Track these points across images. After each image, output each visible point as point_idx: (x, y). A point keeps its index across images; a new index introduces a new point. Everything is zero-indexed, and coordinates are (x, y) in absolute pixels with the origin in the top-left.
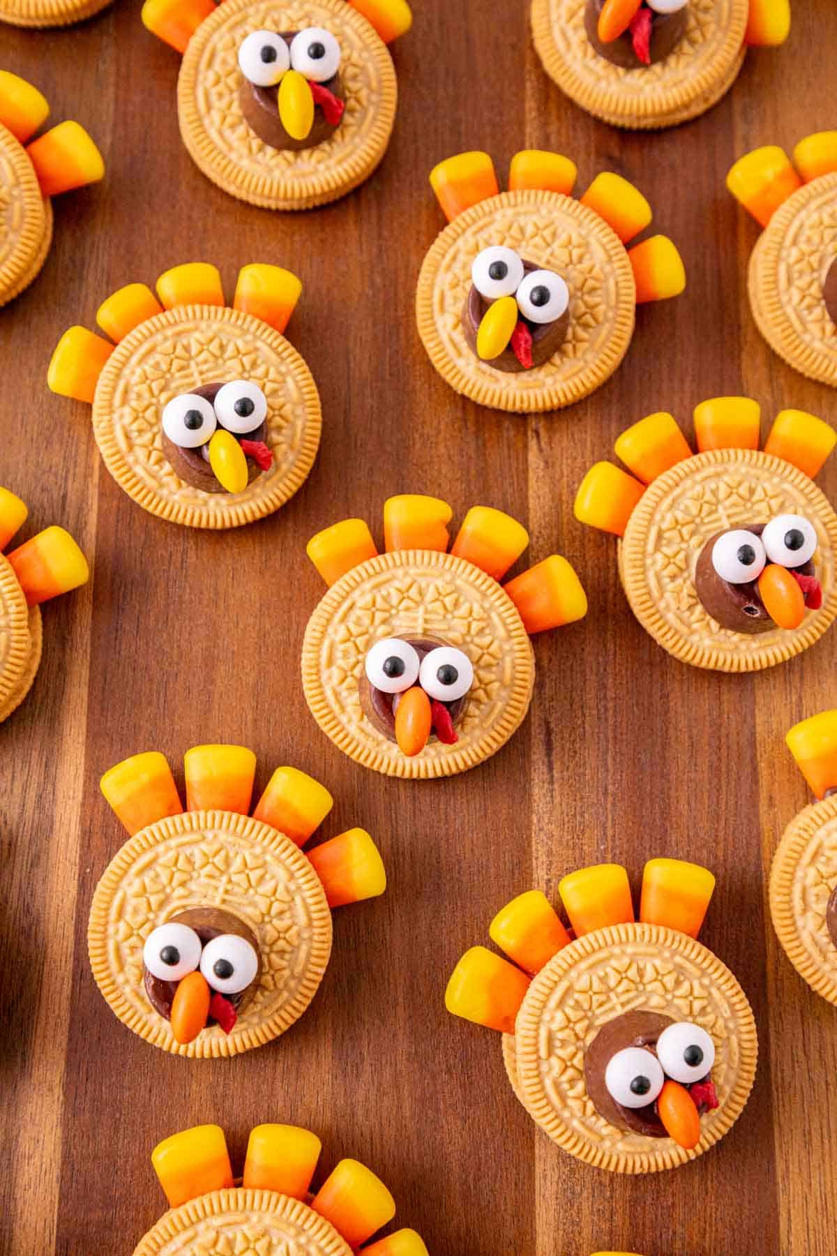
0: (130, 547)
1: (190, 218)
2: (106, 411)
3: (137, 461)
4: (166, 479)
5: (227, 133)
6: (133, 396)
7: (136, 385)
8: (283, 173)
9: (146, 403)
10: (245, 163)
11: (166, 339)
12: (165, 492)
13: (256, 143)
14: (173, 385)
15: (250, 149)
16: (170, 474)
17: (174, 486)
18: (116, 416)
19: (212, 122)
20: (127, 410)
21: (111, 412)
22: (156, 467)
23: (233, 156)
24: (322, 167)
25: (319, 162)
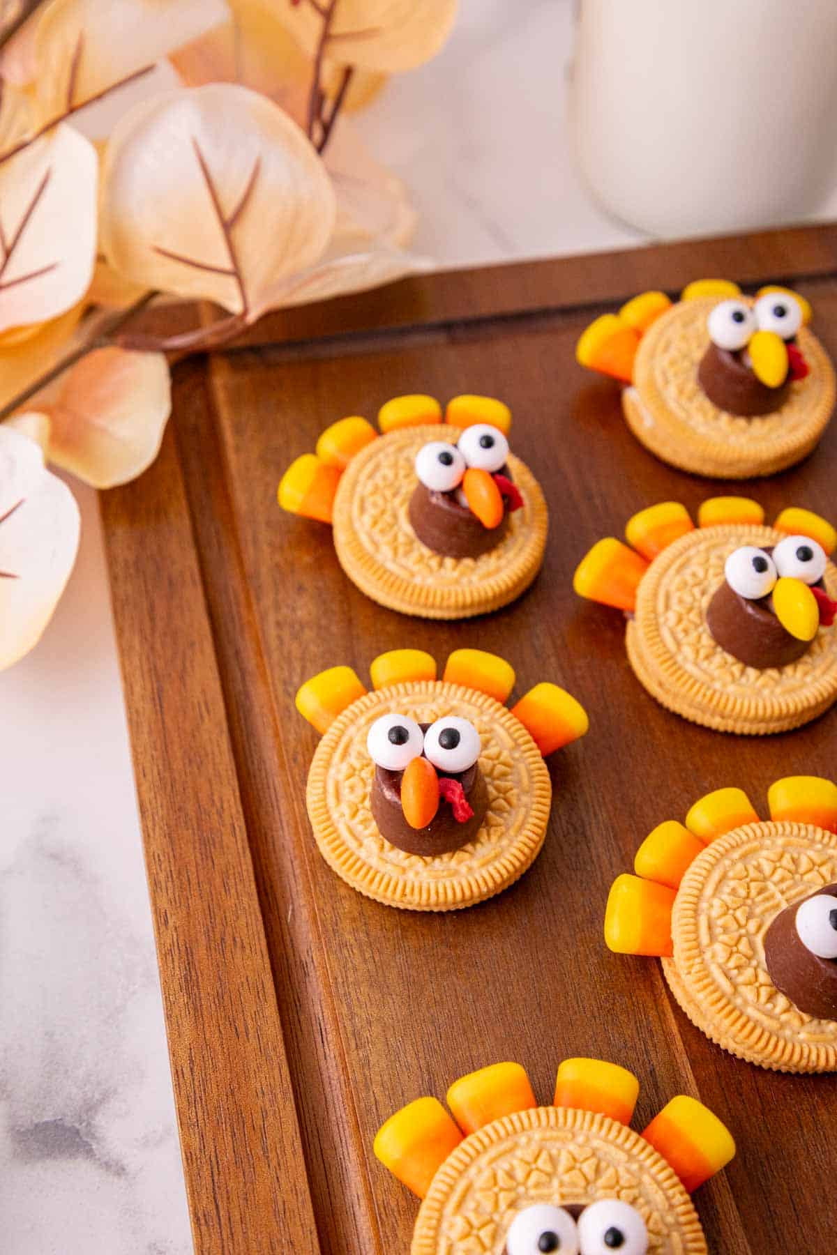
0: (748, 1117)
1: (676, 760)
2: (695, 952)
3: (746, 1002)
4: (784, 1017)
5: (705, 664)
6: (718, 930)
7: (720, 917)
8: (772, 692)
9: (736, 935)
10: (731, 688)
11: (734, 863)
12: (788, 1032)
13: (737, 668)
14: (758, 910)
15: (732, 675)
16: (787, 1011)
17: (796, 1023)
18: (708, 956)
19: (685, 659)
20: (718, 947)
21: (702, 953)
22: (769, 1006)
23: (717, 685)
24: (809, 679)
25: (806, 674)
